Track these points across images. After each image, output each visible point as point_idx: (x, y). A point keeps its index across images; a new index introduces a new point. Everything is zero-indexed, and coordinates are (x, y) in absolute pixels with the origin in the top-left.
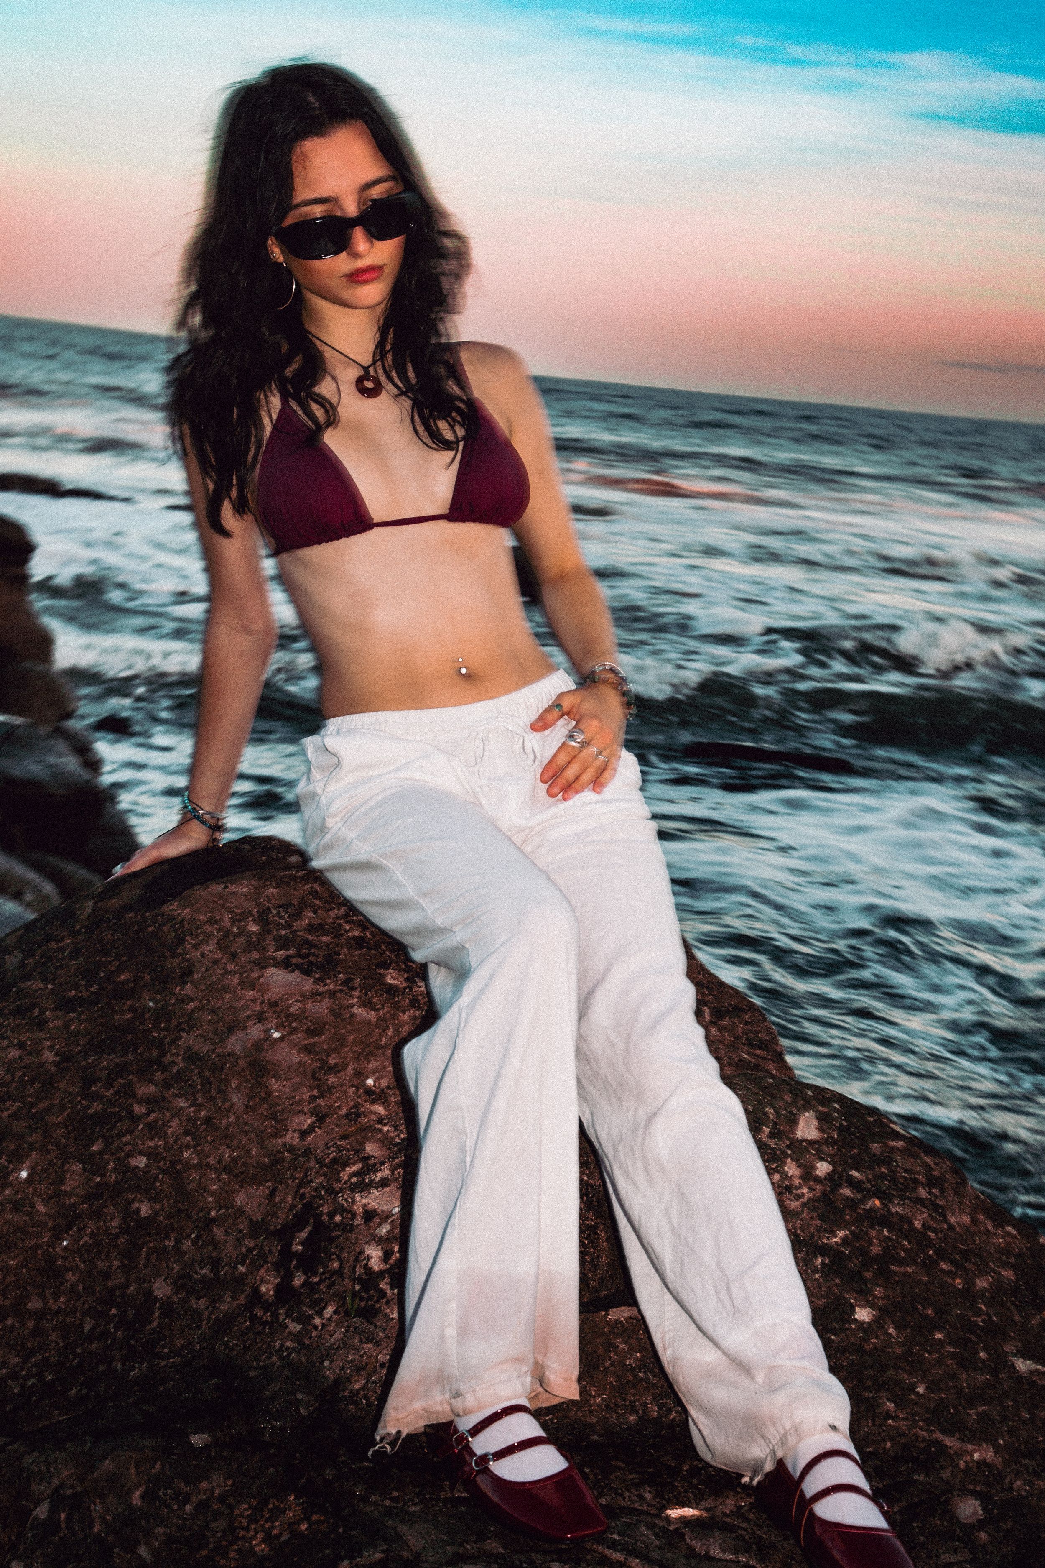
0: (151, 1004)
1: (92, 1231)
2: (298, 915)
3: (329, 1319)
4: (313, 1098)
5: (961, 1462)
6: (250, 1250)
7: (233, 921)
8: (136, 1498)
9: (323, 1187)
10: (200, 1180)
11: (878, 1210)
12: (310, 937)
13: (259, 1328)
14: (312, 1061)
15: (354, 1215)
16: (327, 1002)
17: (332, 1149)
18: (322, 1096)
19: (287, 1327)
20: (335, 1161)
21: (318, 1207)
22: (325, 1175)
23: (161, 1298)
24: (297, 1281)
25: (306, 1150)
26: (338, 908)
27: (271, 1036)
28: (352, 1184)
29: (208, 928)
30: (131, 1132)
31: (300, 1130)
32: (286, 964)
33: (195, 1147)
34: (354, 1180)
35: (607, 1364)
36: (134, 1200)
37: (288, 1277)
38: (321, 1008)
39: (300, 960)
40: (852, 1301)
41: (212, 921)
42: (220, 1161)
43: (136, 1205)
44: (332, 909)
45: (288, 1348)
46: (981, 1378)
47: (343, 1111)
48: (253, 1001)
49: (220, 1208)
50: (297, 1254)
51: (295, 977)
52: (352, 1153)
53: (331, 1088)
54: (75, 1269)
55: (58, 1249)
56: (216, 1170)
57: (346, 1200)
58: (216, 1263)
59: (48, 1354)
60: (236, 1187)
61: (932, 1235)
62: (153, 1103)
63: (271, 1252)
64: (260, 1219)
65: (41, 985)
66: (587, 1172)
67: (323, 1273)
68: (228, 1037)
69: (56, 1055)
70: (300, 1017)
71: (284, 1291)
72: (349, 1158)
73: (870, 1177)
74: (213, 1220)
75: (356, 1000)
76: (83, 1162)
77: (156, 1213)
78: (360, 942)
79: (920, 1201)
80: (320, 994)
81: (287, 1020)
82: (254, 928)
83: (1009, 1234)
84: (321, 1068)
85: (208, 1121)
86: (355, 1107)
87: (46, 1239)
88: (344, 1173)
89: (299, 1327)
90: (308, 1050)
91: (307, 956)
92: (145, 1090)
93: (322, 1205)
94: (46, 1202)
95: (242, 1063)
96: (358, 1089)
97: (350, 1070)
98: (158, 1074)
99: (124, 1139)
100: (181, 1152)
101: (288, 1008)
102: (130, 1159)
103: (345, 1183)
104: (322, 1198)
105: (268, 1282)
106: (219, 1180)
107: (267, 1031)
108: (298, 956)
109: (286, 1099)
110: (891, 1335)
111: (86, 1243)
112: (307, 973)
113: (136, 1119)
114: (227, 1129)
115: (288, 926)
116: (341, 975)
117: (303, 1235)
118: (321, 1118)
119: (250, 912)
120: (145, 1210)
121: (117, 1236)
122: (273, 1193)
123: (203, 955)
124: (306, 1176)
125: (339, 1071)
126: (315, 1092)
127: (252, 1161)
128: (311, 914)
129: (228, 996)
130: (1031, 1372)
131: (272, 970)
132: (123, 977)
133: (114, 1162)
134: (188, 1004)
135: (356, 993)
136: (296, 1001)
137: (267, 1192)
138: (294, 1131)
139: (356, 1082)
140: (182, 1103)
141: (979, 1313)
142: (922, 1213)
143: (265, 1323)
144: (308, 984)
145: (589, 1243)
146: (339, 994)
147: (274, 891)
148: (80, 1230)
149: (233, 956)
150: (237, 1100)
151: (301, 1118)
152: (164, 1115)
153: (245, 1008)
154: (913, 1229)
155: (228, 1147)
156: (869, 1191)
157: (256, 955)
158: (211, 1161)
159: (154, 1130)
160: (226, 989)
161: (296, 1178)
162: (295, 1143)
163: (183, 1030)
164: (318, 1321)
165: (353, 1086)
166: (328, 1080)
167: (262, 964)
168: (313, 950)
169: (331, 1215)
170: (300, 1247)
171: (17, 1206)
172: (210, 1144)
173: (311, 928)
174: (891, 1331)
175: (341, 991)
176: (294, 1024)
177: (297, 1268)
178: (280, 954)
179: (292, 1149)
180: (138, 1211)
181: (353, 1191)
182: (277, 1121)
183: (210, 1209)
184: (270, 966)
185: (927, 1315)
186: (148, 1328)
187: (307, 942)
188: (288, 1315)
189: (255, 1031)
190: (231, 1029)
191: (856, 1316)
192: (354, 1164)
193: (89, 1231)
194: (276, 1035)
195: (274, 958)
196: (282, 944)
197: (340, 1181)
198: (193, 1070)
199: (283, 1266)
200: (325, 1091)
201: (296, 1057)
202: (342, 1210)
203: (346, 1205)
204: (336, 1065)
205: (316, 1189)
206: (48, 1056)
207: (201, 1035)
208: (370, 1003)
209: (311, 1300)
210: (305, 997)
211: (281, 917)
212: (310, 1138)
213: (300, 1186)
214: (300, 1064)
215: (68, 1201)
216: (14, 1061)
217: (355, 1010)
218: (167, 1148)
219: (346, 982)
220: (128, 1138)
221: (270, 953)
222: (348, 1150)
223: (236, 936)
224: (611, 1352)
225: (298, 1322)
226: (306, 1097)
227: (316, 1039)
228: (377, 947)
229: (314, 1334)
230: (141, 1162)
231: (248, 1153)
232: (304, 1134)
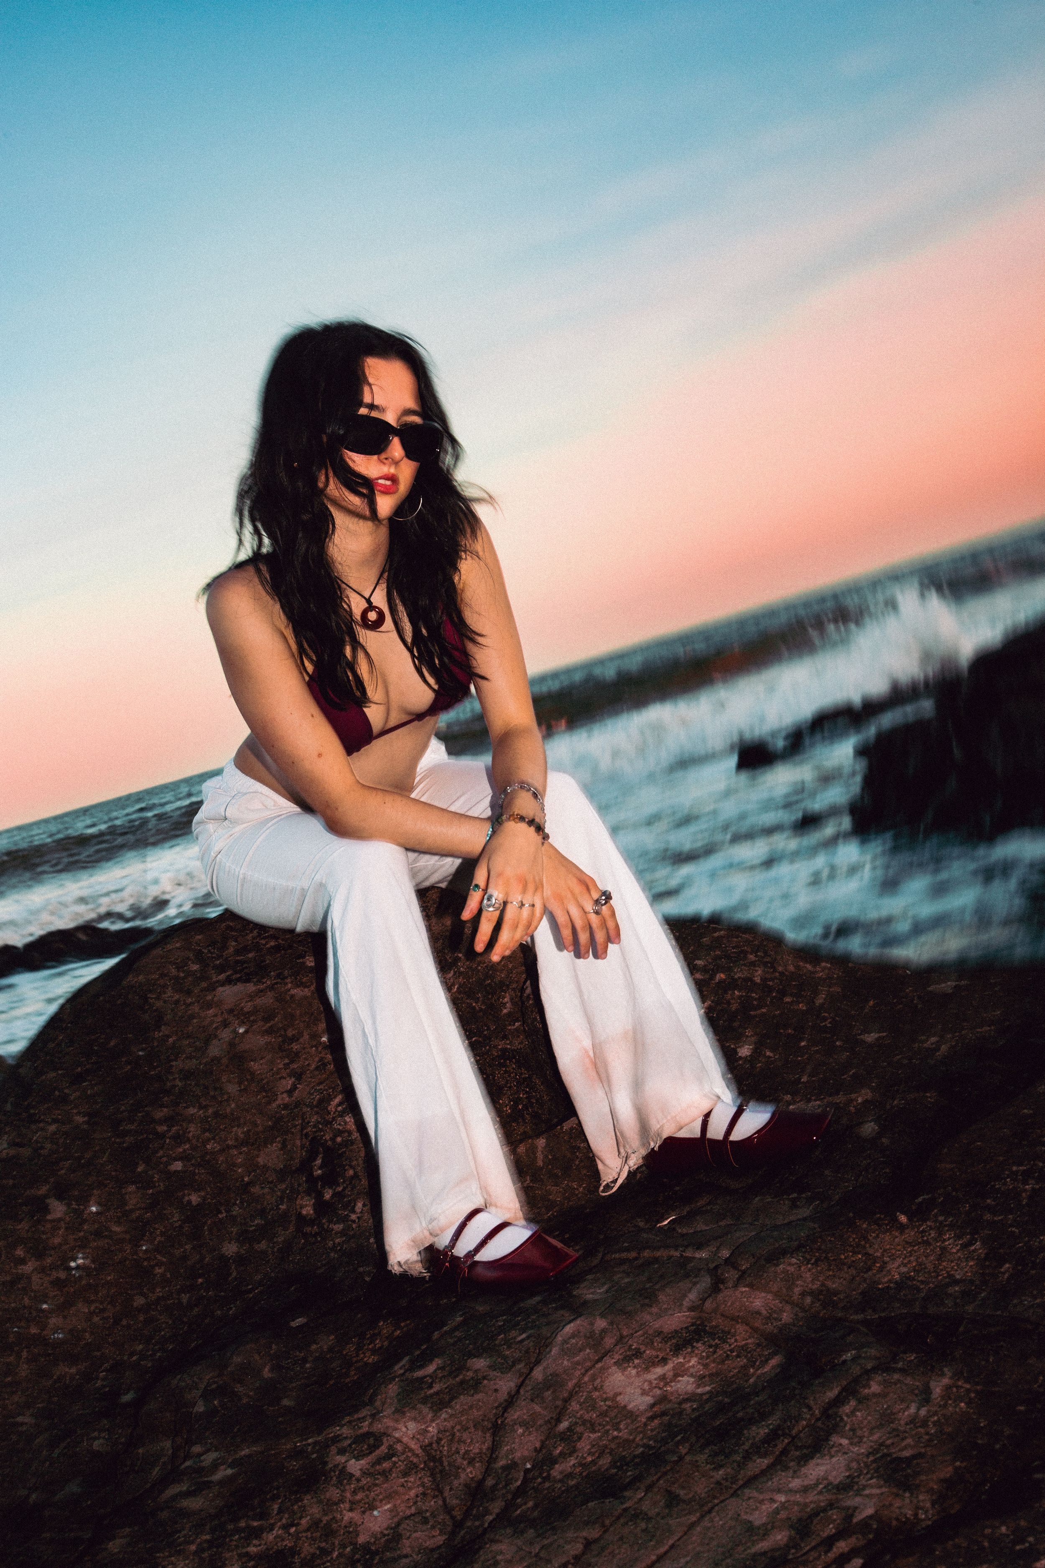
0: (141, 1053)
1: (161, 1231)
2: (224, 947)
3: (361, 1212)
4: (286, 1066)
5: (852, 1108)
6: (283, 1191)
7: (179, 968)
8: (267, 1373)
9: (319, 1122)
10: (227, 1160)
11: (725, 980)
12: (239, 958)
13: (313, 1240)
14: (275, 1038)
15: (350, 1133)
16: (270, 994)
17: (315, 1094)
18: (292, 1062)
19: (333, 1230)
20: (321, 1101)
21: (321, 1138)
22: (317, 1113)
23: (232, 1256)
24: (328, 1195)
25: (296, 1103)
26: (251, 932)
27: (238, 1033)
28: (339, 1112)
29: (161, 982)
30: (162, 1148)
31: (285, 1092)
32: (229, 981)
33: (213, 1138)
34: (340, 1108)
35: (577, 1162)
36: (184, 1195)
37: (320, 1195)
38: (268, 1000)
39: (238, 975)
40: (732, 1046)
41: (162, 975)
42: (236, 1139)
43: (187, 1198)
44: (247, 934)
45: (339, 1243)
46: (844, 1057)
47: (313, 1066)
48: (216, 1016)
49: (250, 1173)
50: (319, 1178)
51: (239, 987)
52: (331, 1090)
53: (297, 1054)
54: (159, 1264)
55: (141, 1255)
56: (235, 1147)
57: (340, 1124)
58: (262, 1213)
59: (163, 1333)
60: (256, 1152)
61: (771, 983)
62: (170, 1120)
63: (299, 1185)
64: (282, 1166)
65: (54, 1074)
66: (508, 1042)
67: (344, 1182)
68: (206, 1049)
69: (84, 1116)
70: (255, 1011)
71: (322, 1207)
72: (329, 1095)
73: (710, 960)
74: (249, 1183)
75: (290, 985)
76: (133, 1183)
77: (204, 1199)
78: (277, 948)
79: (753, 964)
80: (262, 991)
81: (244, 1017)
82: (195, 967)
83: (825, 968)
84: (284, 1041)
85: (216, 1115)
86: (320, 1061)
87: (128, 1251)
88: (330, 1107)
89: (341, 1226)
90: (269, 1032)
91: (241, 971)
92: (159, 1114)
93: (324, 1135)
94: (119, 1223)
95: (225, 1061)
96: (317, 1048)
97: (306, 1037)
98: (166, 1098)
99: (159, 1155)
100: (205, 1146)
101: (242, 1008)
102: (169, 1167)
103: (334, 1113)
104: (321, 1130)
105: (306, 1205)
106: (241, 1153)
107: (235, 1032)
108: (236, 972)
109: (267, 1073)
110: (769, 1057)
111: (160, 1242)
112: (248, 981)
113: (162, 1136)
114: (232, 1114)
115: (219, 957)
116: (272, 973)
117: (319, 1162)
118: (299, 1076)
119: (188, 958)
120: (195, 1199)
121: (181, 1227)
122: (284, 1146)
123: (165, 1002)
124: (303, 1120)
125: (298, 1040)
126: (287, 1061)
127: (260, 1128)
128: (234, 943)
129: (195, 1021)
130: (878, 1039)
131: (221, 989)
132: (112, 1044)
133: (157, 1174)
134: (167, 1041)
135: (289, 980)
136: (247, 1002)
137: (279, 1145)
138: (282, 1093)
139: (314, 1043)
140: (192, 1111)
141: (825, 1019)
142: (757, 971)
143: (316, 1234)
144: (251, 988)
145: (530, 1090)
146: (276, 986)
147: (199, 937)
148: (151, 1234)
149: (189, 993)
150: (232, 1089)
151: (284, 1082)
152: (181, 1125)
153: (212, 1022)
154: (755, 984)
155: (238, 1126)
156: (713, 970)
157: (204, 984)
158: (230, 1142)
159: (179, 1139)
160: (192, 1017)
161: (297, 1125)
162: (286, 1102)
163: (172, 1061)
164: (353, 1217)
165: (312, 1047)
166: (292, 1048)
167: (212, 988)
168: (245, 965)
169: (333, 1140)
170: (319, 1172)
171: (98, 1234)
172: (224, 1131)
173: (238, 952)
174: (768, 1053)
175: (276, 983)
176: (252, 1018)
177: (323, 1187)
178: (222, 977)
179: (286, 1107)
180: (190, 1202)
181: (341, 1116)
182: (266, 1091)
183: (243, 1177)
184: (217, 987)
185: (789, 1034)
186: (230, 1279)
187: (237, 962)
188: (330, 1222)
189: (225, 1035)
190: (207, 1042)
191: (740, 1055)
192: (335, 1097)
193: (158, 1232)
194: (241, 1031)
195: (218, 981)
196: (221, 969)
197: (330, 1113)
198: (190, 1085)
199: (313, 1188)
200: (294, 1057)
201: (262, 1040)
202: (340, 1133)
203: (341, 1128)
204: (293, 1035)
205: (314, 1126)
206: (80, 1119)
207: (187, 1058)
208: (302, 983)
209: (343, 1205)
210: (251, 997)
211: (213, 953)
212: (296, 1093)
213: (302, 1130)
214: (267, 1044)
215: (134, 1216)
216: (55, 1133)
217: (293, 992)
218: (194, 1148)
219: (278, 976)
220: (161, 1153)
221: (214, 979)
222: (327, 1090)
223: (184, 978)
224: (575, 1152)
225: (339, 1223)
226: (281, 1066)
227: (272, 1023)
228: (290, 947)
229: (354, 1226)
230: (178, 1166)
231: (255, 1125)
232: (290, 1092)
